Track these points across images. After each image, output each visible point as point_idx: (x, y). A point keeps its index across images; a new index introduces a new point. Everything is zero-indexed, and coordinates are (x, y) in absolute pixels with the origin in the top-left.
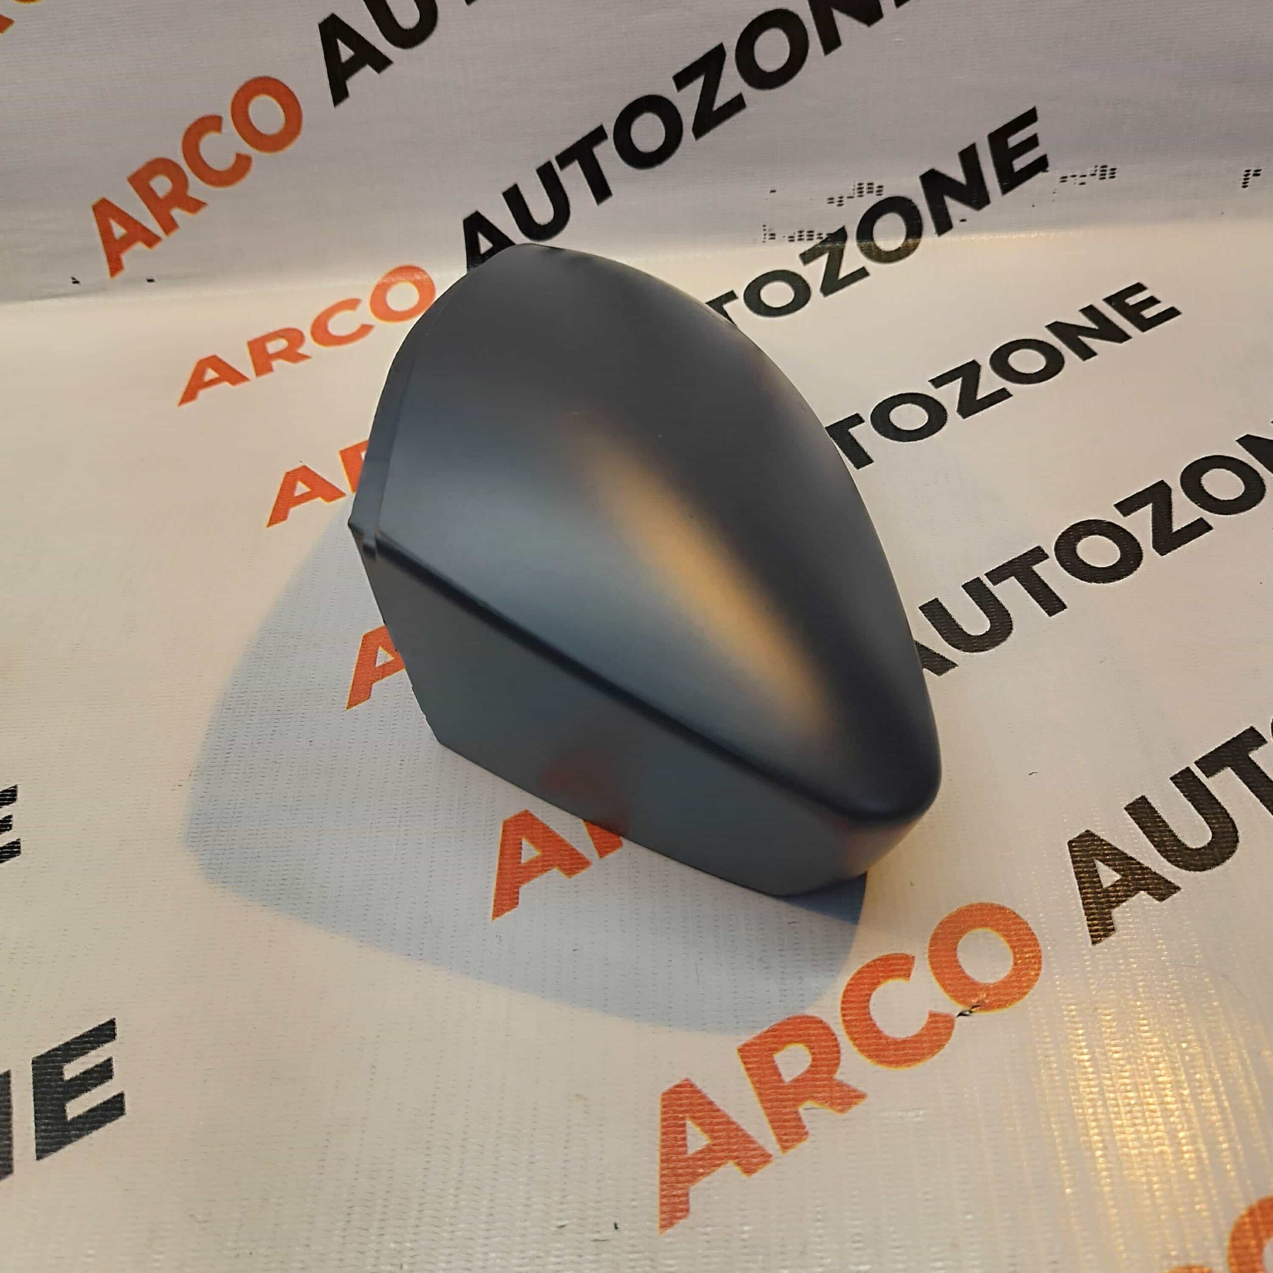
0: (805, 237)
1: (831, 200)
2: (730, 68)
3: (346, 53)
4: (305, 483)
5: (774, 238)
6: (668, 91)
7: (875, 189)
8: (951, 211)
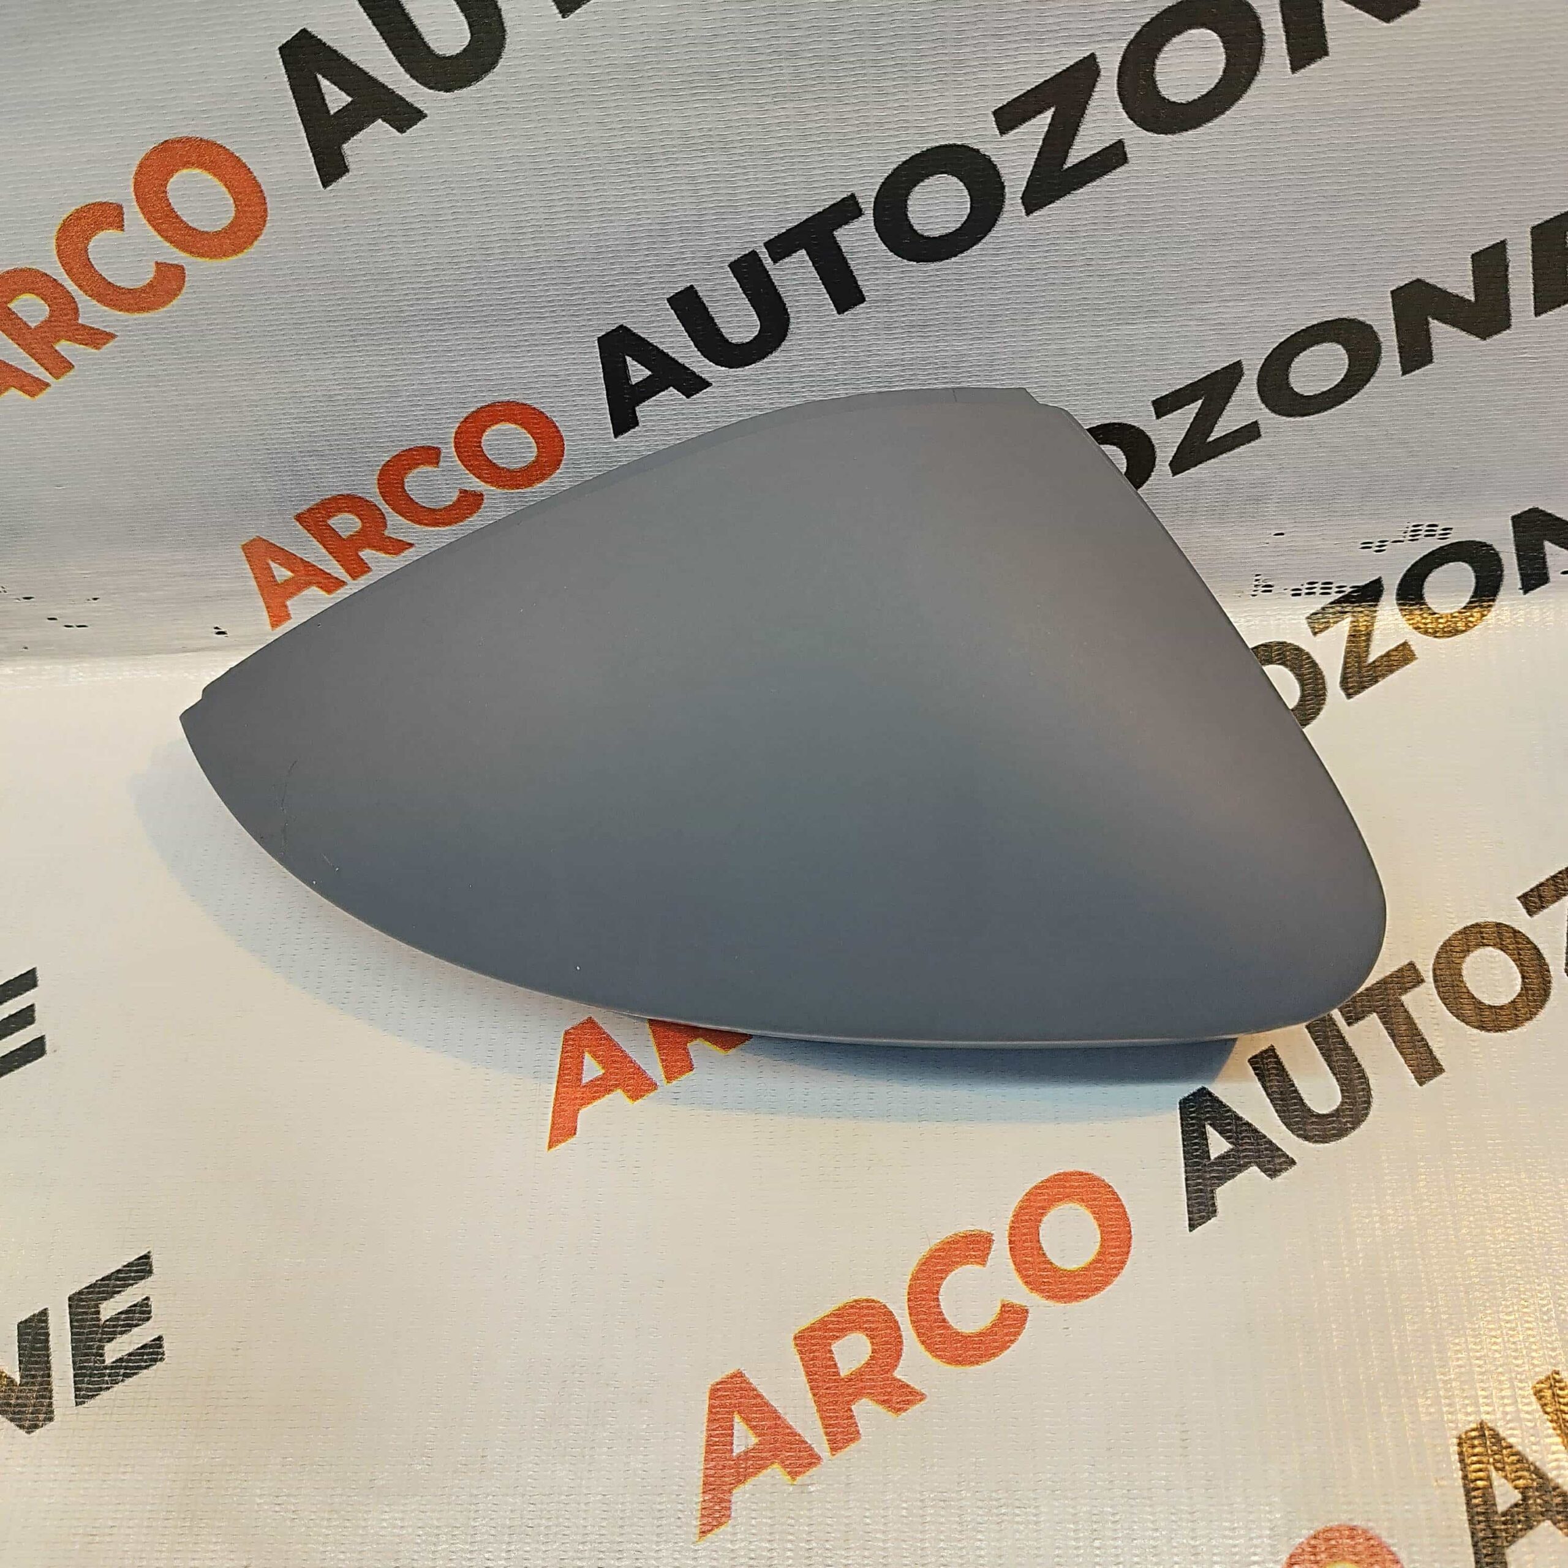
0: (1318, 591)
1: (1366, 546)
2: (1247, 391)
3: (638, 372)
4: (595, 1056)
5: (1270, 591)
6: (1144, 419)
7: (1439, 531)
8: (1550, 561)
